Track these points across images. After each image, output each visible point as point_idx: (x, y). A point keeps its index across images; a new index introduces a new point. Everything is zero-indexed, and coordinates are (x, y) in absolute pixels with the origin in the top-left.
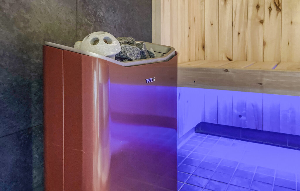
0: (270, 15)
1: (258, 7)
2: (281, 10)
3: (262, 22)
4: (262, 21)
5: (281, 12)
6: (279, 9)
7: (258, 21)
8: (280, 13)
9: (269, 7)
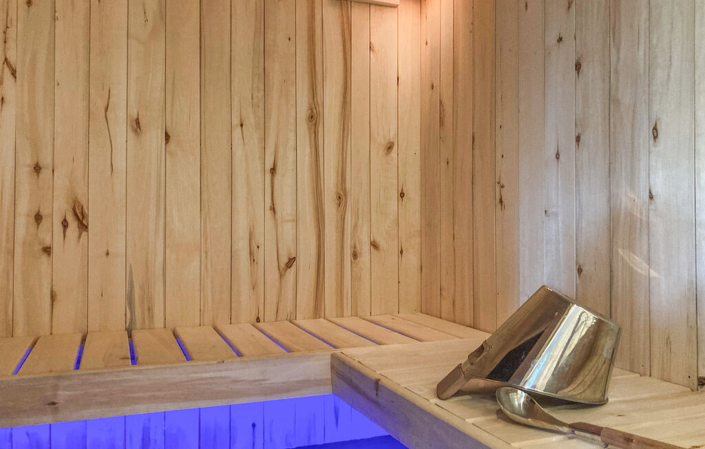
0: (64, 236)
1: (38, 218)
2: (87, 227)
3: (47, 250)
4: (47, 248)
5: (87, 231)
6: (84, 225)
7: (38, 248)
8: (84, 233)
9: (61, 219)
